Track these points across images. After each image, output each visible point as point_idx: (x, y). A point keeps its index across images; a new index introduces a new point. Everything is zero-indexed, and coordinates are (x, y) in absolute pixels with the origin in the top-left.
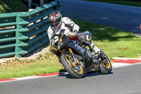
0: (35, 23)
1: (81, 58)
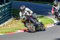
0: (2, 11)
1: (34, 24)
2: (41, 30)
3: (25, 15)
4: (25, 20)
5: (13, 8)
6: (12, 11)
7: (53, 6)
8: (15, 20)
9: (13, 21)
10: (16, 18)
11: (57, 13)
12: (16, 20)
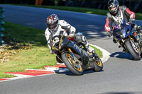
2: (93, 70)
5: (4, 23)
6: (3, 29)
7: (109, 15)
8: (10, 49)
9: (6, 54)
10: (12, 45)
11: (119, 30)
12: (12, 51)
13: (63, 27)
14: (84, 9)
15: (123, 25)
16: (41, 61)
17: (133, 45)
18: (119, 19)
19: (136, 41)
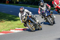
1: (33, 24)
3: (25, 16)
4: (26, 20)
13: (26, 12)
14: (26, 5)
15: (46, 11)
16: (8, 27)
17: (50, 19)
18: (44, 8)
19: (51, 17)
